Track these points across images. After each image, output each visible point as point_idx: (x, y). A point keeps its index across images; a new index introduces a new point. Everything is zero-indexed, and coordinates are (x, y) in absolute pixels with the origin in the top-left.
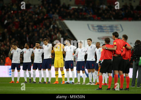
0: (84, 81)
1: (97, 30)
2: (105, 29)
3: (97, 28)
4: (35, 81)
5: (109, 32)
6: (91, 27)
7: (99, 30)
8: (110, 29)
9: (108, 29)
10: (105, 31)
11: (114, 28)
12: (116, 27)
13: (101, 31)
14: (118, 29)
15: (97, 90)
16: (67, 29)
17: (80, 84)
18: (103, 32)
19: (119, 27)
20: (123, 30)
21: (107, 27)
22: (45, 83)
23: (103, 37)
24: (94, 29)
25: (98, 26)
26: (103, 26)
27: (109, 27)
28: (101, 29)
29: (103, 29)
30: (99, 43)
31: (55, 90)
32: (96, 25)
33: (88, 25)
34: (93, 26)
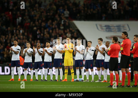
0: (93, 79)
1: (105, 30)
2: (113, 29)
3: (105, 28)
4: (46, 79)
5: (116, 31)
6: (99, 27)
7: (107, 30)
8: (118, 29)
9: (116, 29)
10: (112, 30)
11: (121, 28)
12: (123, 27)
13: (109, 31)
14: (125, 28)
15: (108, 87)
16: (76, 29)
17: (89, 81)
18: (111, 31)
19: (126, 26)
20: (130, 30)
21: (115, 27)
22: (56, 80)
23: (111, 36)
24: (102, 29)
25: (106, 26)
26: (110, 26)
27: (117, 26)
28: (108, 29)
29: (111, 29)
30: (109, 42)
31: (65, 87)
32: (104, 25)
33: (96, 25)
34: (101, 26)
